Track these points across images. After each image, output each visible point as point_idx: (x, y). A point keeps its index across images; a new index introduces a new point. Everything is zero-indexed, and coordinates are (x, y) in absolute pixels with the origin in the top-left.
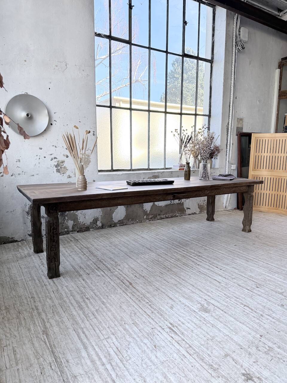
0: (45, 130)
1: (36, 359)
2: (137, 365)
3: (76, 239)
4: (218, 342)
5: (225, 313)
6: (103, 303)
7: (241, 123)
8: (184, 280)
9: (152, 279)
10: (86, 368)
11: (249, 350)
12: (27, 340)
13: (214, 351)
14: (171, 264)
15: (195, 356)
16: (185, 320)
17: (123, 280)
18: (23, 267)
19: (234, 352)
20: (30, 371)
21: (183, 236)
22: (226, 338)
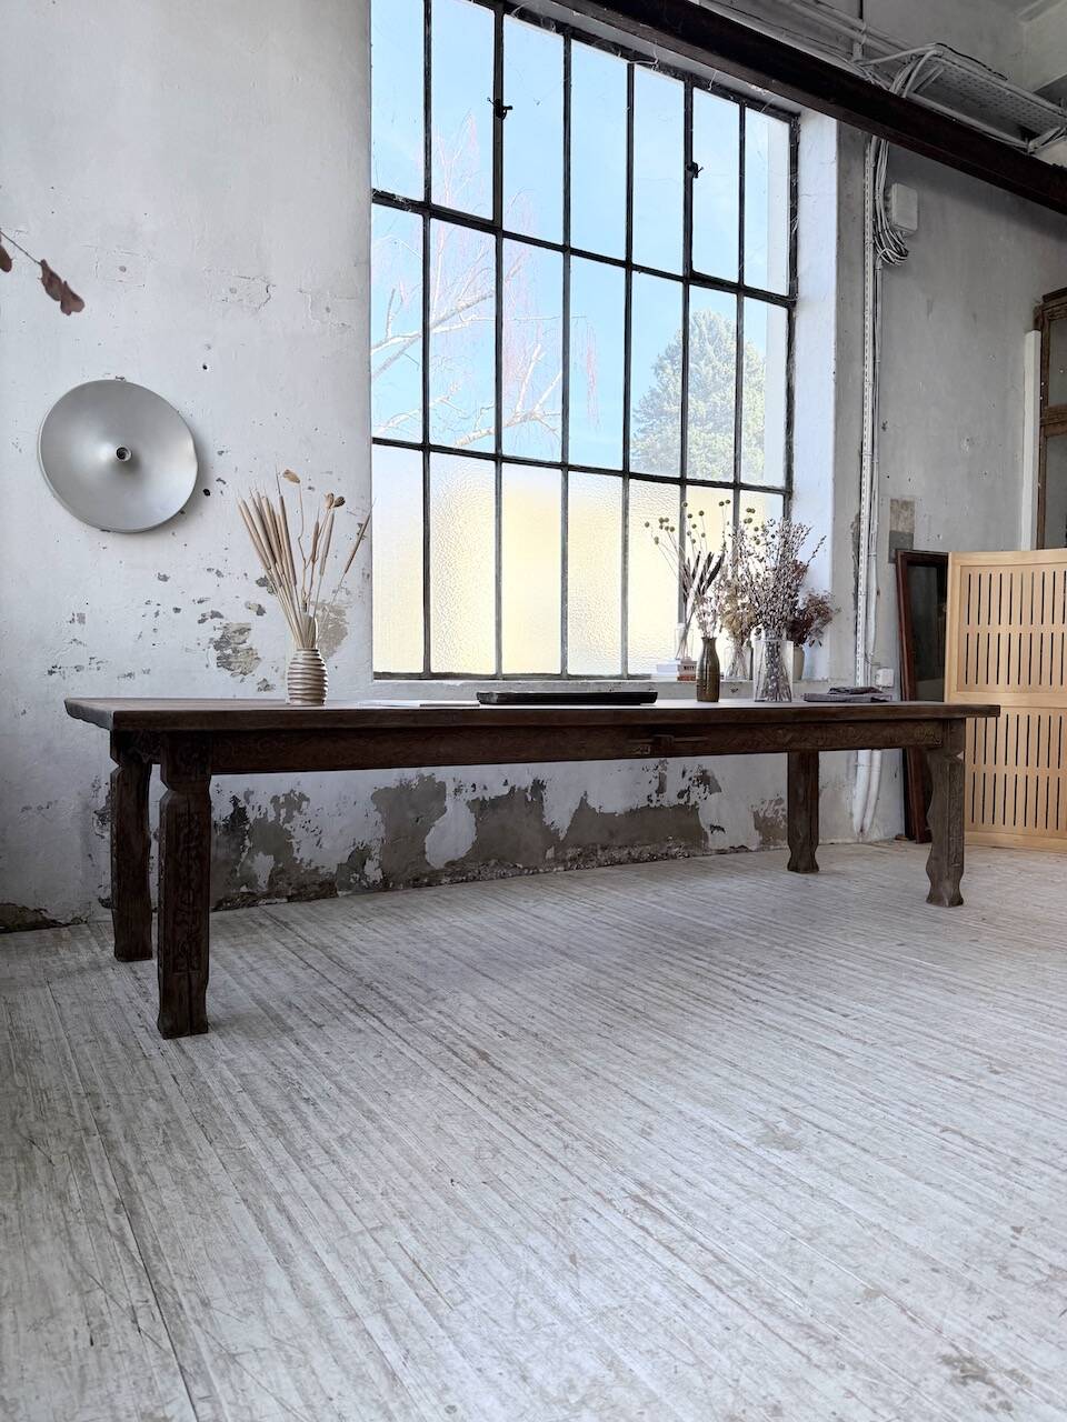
0: (181, 512)
1: (76, 1293)
2: (495, 1322)
3: (282, 922)
4: (837, 1246)
5: (862, 1153)
6: (370, 1115)
7: (906, 518)
8: (697, 1048)
9: (570, 1042)
10: (280, 1326)
11: (969, 1275)
12: (48, 1231)
13: (819, 1279)
14: (646, 997)
15: (740, 1293)
16: (697, 1172)
17: (453, 1043)
18: (69, 1002)
19: (907, 1281)
20: (46, 1335)
21: (698, 914)
22: (869, 1233)
